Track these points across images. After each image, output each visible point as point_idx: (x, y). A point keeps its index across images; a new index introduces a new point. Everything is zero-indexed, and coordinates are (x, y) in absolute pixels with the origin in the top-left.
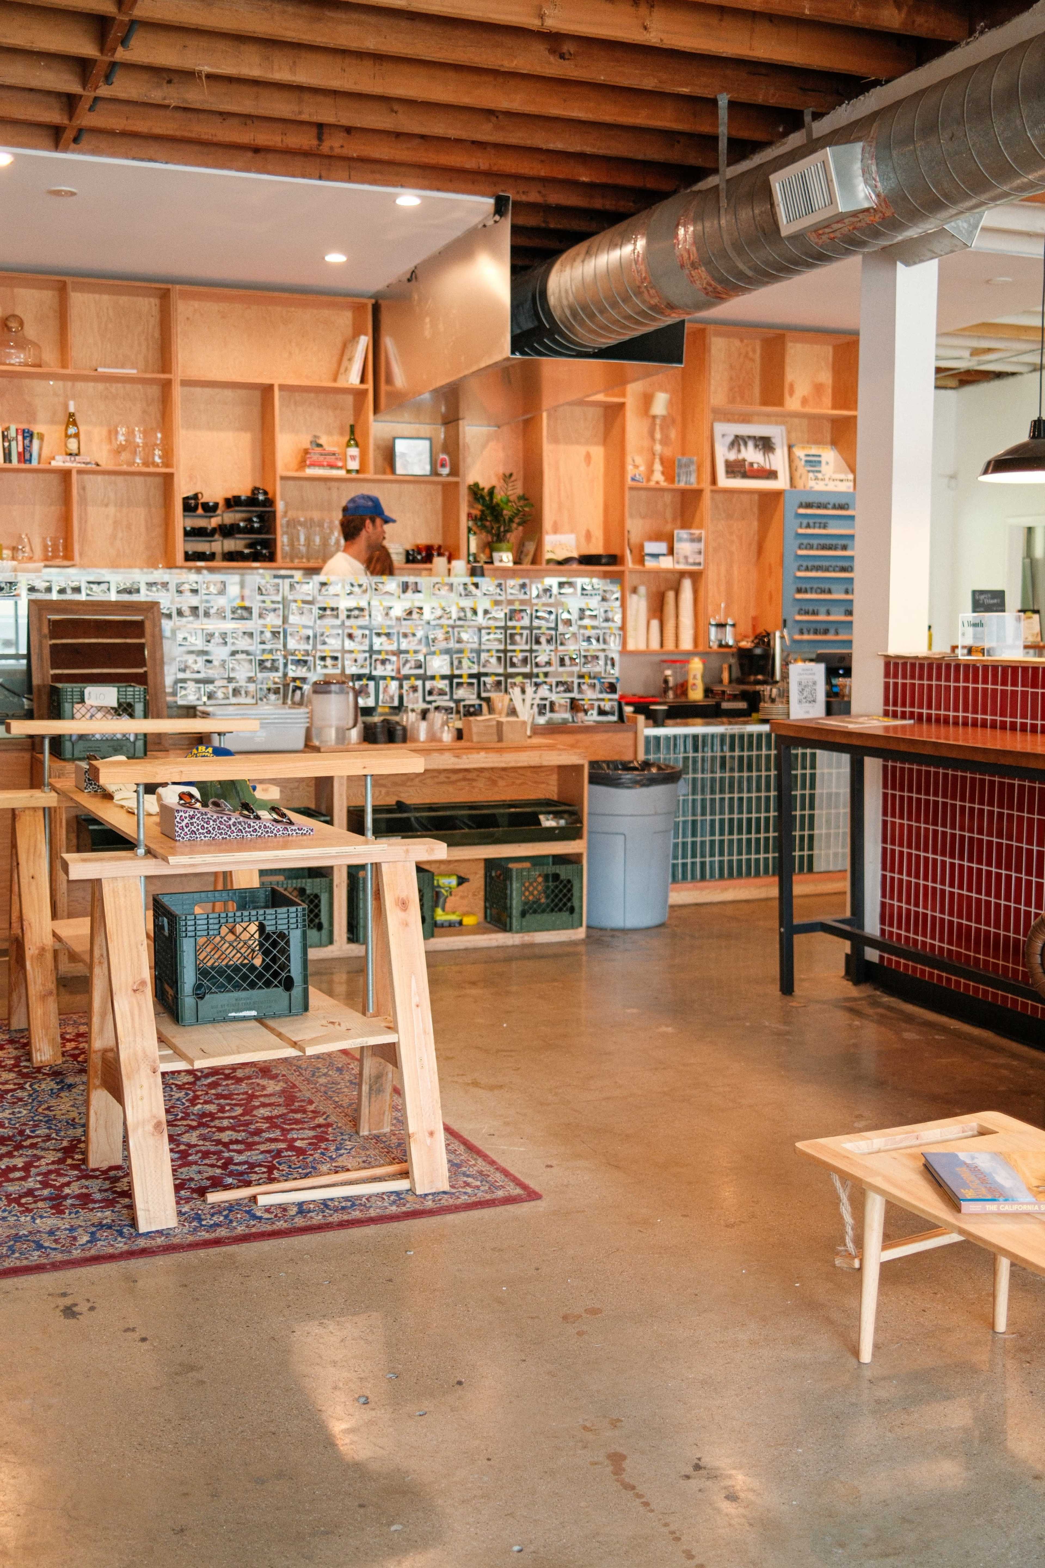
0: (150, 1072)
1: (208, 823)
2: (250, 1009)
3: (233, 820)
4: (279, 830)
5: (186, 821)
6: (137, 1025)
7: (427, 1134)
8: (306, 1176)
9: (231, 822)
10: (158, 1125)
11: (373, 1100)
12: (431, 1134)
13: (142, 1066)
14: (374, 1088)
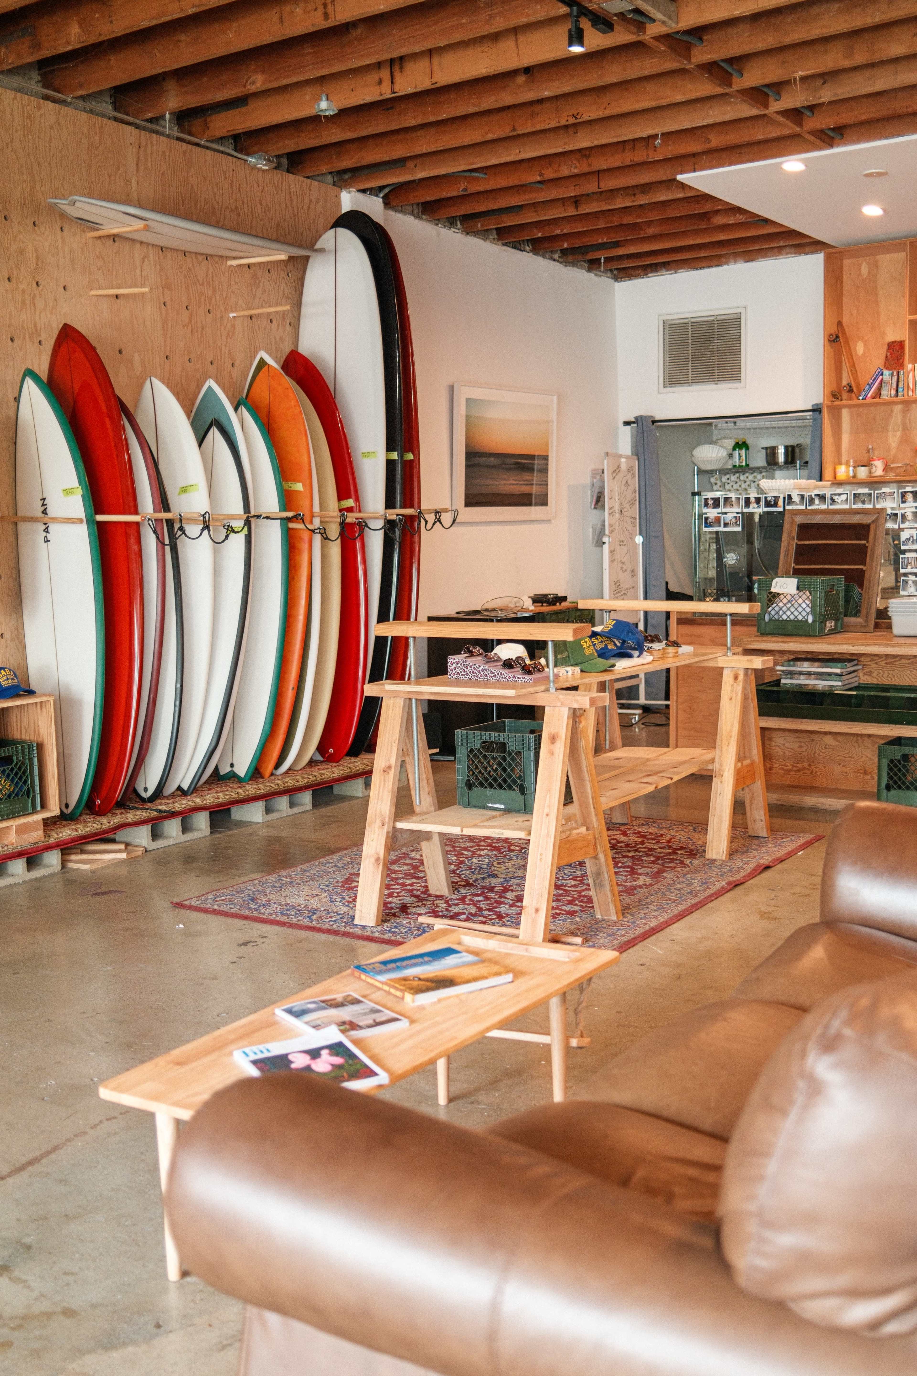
0: (381, 824)
1: (467, 668)
2: (500, 803)
3: (482, 667)
4: (510, 677)
5: (454, 665)
6: (381, 794)
7: (534, 910)
8: (484, 923)
9: (480, 669)
10: (378, 860)
11: (598, 891)
12: (537, 910)
13: (378, 821)
14: (596, 882)
